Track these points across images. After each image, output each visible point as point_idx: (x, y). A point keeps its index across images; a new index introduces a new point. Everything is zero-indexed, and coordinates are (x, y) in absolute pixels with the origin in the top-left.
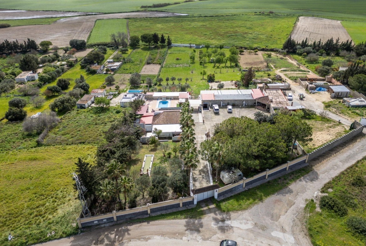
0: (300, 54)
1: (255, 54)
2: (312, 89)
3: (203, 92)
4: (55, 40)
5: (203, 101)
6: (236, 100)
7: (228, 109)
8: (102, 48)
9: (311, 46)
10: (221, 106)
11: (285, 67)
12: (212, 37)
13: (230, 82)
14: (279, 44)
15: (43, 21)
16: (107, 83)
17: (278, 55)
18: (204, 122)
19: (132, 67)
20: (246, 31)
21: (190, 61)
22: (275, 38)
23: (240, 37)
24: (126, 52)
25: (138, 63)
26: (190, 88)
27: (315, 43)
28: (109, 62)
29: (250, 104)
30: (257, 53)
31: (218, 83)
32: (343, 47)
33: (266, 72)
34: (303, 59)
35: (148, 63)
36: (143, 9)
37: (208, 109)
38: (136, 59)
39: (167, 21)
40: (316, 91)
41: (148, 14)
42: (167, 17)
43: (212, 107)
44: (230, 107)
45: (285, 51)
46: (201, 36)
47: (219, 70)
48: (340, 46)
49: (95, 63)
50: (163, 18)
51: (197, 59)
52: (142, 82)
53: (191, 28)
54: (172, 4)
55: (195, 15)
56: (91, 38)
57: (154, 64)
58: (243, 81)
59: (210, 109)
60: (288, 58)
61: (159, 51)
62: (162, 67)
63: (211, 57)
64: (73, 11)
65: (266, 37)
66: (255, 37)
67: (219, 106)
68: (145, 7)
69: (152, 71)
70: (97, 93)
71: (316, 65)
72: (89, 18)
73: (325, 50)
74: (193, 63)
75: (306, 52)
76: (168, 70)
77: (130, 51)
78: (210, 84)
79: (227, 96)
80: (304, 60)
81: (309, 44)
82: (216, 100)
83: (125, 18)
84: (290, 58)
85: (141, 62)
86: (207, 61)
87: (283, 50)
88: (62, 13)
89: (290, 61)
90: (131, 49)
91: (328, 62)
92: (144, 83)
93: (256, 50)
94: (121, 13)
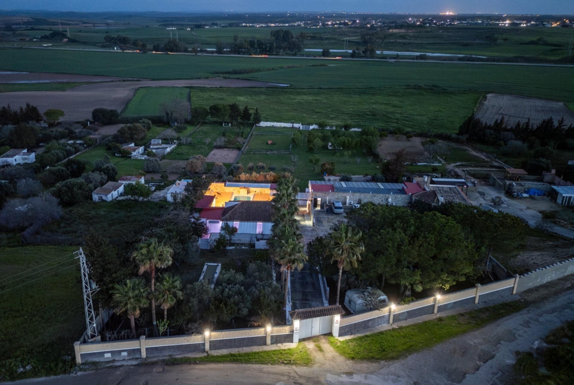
0: (492, 144)
1: (409, 141)
3: (312, 182)
5: (314, 194)
6: (374, 196)
8: (144, 123)
9: (511, 130)
10: (347, 205)
13: (362, 176)
14: (452, 129)
18: (314, 226)
19: (191, 151)
24: (184, 131)
25: (203, 146)
27: (518, 125)
29: (401, 203)
30: (411, 139)
31: (341, 177)
38: (198, 140)
40: (524, 194)
45: (464, 137)
49: (131, 143)
56: (127, 111)
60: (470, 149)
64: (103, 75)
65: (427, 119)
67: (344, 204)
70: (129, 181)
79: (358, 189)
81: (508, 127)
82: (338, 194)
83: (187, 87)
87: (460, 136)
89: (474, 153)
94: (180, 79)
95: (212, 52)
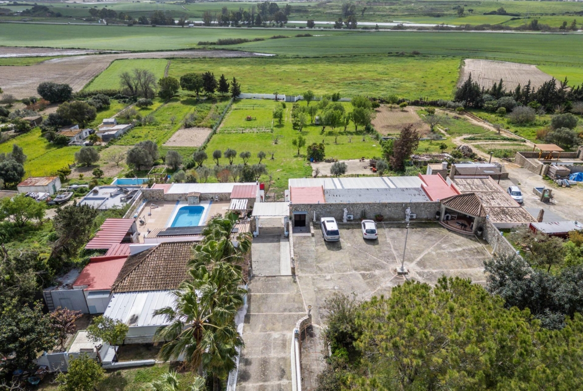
0: (493, 111)
1: (403, 111)
2: (561, 175)
3: (294, 183)
4: (22, 88)
5: (293, 207)
6: (385, 205)
7: (364, 231)
8: (98, 98)
9: (510, 95)
10: (345, 221)
11: (470, 134)
12: (318, 85)
13: (358, 160)
14: (443, 96)
15: (19, 61)
16: (80, 165)
17: (447, 112)
18: (294, 273)
19: (151, 132)
20: (379, 78)
21: (274, 122)
22: (432, 88)
23: (368, 85)
24: (149, 107)
25: (167, 125)
26: (266, 174)
27: (518, 89)
28: (107, 124)
29: (425, 215)
30: (405, 109)
31: (333, 164)
32: (576, 97)
33: (433, 142)
34: (499, 118)
35: (188, 126)
36: (201, 47)
37: (309, 231)
38: (164, 118)
39: (240, 63)
40: (571, 181)
41: (208, 54)
42: (241, 57)
43: (319, 225)
44: (370, 225)
45: (461, 104)
46: (297, 84)
47: (333, 138)
48: (570, 94)
49: (75, 125)
50: (233, 59)
51: (288, 119)
52: (162, 161)
53: (280, 72)
54: (250, 41)
55: (287, 56)
56: (91, 85)
57: (199, 127)
58: (391, 157)
59: (313, 231)
60: (470, 118)
61: (214, 106)
62: (215, 133)
63: (315, 114)
64: (79, 49)
65: (415, 86)
66: (395, 86)
67: (339, 220)
68: (205, 44)
69: (191, 140)
70: (33, 186)
71: (533, 129)
72: (103, 57)
73: (540, 102)
74: (280, 125)
75: (503, 106)
76: (227, 138)
77: (156, 104)
78: (314, 166)
79: (359, 192)
80: (503, 120)
81: (507, 92)
82: (331, 205)
83: (167, 59)
84: (474, 117)
85: (173, 123)
86: (308, 123)
87: (457, 103)
88: (59, 51)
89: (475, 122)
90: (160, 102)
91: (568, 120)
92: (163, 164)
93: (401, 104)
94: (162, 51)
95: (200, 25)
